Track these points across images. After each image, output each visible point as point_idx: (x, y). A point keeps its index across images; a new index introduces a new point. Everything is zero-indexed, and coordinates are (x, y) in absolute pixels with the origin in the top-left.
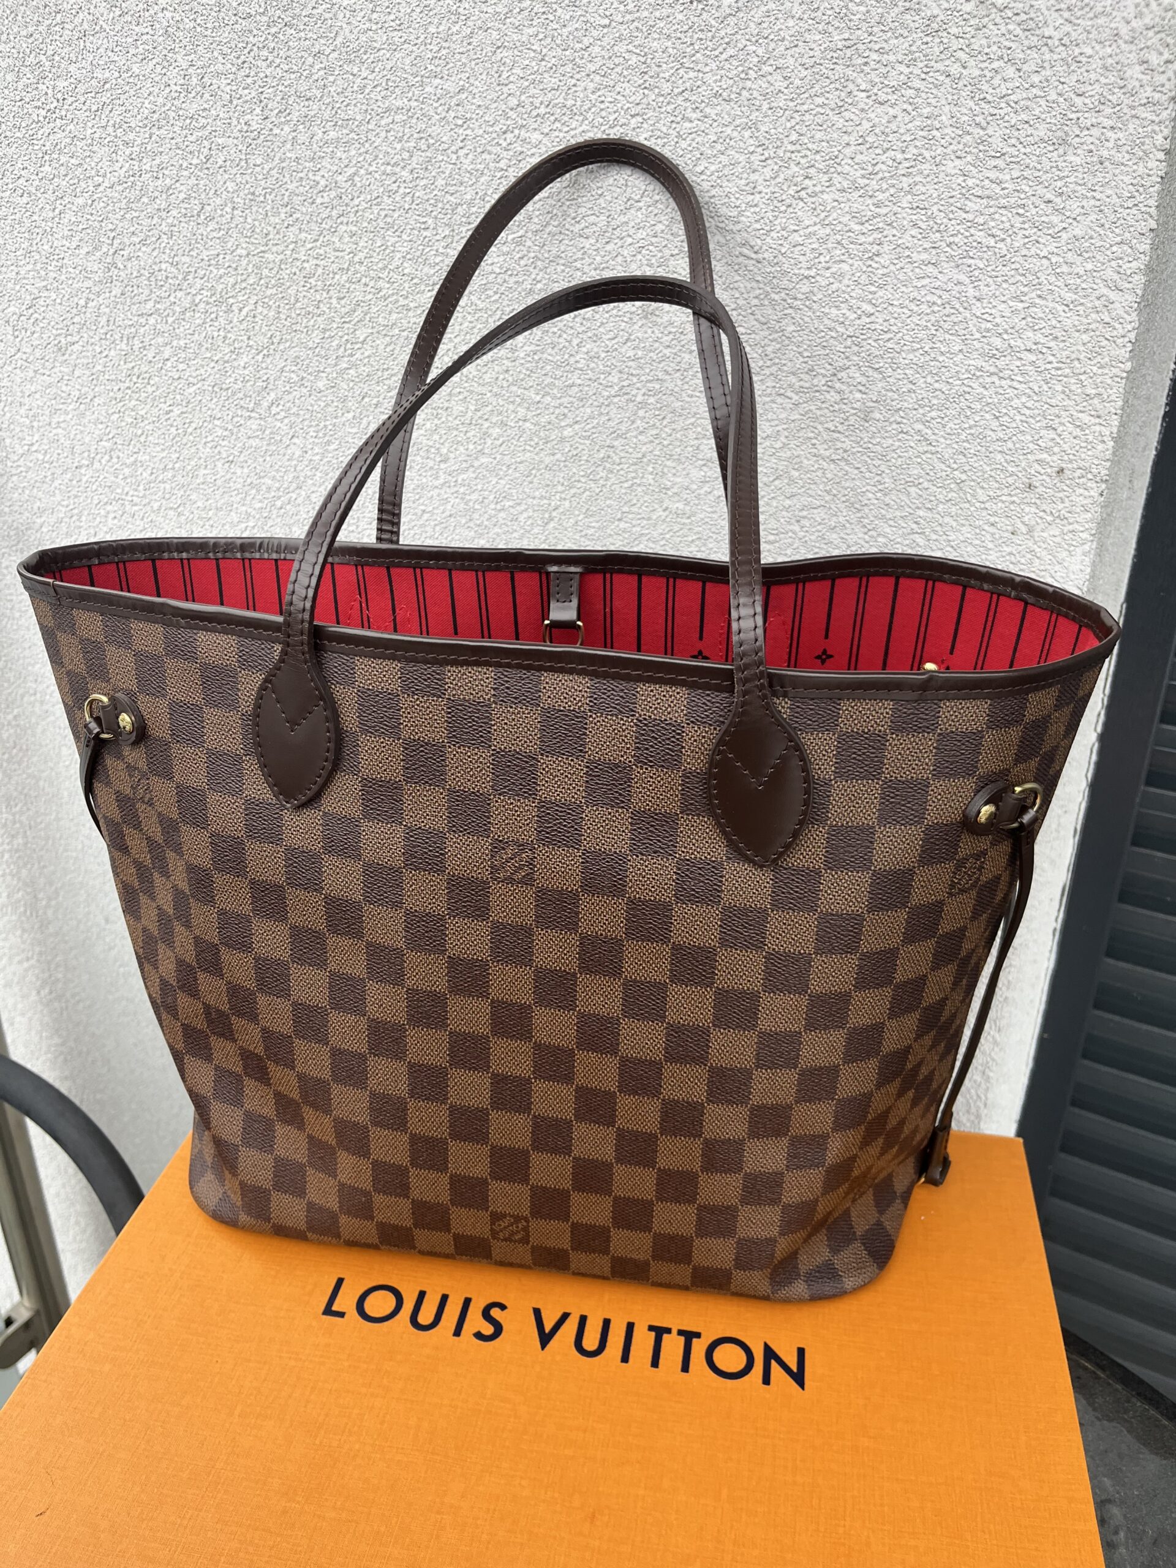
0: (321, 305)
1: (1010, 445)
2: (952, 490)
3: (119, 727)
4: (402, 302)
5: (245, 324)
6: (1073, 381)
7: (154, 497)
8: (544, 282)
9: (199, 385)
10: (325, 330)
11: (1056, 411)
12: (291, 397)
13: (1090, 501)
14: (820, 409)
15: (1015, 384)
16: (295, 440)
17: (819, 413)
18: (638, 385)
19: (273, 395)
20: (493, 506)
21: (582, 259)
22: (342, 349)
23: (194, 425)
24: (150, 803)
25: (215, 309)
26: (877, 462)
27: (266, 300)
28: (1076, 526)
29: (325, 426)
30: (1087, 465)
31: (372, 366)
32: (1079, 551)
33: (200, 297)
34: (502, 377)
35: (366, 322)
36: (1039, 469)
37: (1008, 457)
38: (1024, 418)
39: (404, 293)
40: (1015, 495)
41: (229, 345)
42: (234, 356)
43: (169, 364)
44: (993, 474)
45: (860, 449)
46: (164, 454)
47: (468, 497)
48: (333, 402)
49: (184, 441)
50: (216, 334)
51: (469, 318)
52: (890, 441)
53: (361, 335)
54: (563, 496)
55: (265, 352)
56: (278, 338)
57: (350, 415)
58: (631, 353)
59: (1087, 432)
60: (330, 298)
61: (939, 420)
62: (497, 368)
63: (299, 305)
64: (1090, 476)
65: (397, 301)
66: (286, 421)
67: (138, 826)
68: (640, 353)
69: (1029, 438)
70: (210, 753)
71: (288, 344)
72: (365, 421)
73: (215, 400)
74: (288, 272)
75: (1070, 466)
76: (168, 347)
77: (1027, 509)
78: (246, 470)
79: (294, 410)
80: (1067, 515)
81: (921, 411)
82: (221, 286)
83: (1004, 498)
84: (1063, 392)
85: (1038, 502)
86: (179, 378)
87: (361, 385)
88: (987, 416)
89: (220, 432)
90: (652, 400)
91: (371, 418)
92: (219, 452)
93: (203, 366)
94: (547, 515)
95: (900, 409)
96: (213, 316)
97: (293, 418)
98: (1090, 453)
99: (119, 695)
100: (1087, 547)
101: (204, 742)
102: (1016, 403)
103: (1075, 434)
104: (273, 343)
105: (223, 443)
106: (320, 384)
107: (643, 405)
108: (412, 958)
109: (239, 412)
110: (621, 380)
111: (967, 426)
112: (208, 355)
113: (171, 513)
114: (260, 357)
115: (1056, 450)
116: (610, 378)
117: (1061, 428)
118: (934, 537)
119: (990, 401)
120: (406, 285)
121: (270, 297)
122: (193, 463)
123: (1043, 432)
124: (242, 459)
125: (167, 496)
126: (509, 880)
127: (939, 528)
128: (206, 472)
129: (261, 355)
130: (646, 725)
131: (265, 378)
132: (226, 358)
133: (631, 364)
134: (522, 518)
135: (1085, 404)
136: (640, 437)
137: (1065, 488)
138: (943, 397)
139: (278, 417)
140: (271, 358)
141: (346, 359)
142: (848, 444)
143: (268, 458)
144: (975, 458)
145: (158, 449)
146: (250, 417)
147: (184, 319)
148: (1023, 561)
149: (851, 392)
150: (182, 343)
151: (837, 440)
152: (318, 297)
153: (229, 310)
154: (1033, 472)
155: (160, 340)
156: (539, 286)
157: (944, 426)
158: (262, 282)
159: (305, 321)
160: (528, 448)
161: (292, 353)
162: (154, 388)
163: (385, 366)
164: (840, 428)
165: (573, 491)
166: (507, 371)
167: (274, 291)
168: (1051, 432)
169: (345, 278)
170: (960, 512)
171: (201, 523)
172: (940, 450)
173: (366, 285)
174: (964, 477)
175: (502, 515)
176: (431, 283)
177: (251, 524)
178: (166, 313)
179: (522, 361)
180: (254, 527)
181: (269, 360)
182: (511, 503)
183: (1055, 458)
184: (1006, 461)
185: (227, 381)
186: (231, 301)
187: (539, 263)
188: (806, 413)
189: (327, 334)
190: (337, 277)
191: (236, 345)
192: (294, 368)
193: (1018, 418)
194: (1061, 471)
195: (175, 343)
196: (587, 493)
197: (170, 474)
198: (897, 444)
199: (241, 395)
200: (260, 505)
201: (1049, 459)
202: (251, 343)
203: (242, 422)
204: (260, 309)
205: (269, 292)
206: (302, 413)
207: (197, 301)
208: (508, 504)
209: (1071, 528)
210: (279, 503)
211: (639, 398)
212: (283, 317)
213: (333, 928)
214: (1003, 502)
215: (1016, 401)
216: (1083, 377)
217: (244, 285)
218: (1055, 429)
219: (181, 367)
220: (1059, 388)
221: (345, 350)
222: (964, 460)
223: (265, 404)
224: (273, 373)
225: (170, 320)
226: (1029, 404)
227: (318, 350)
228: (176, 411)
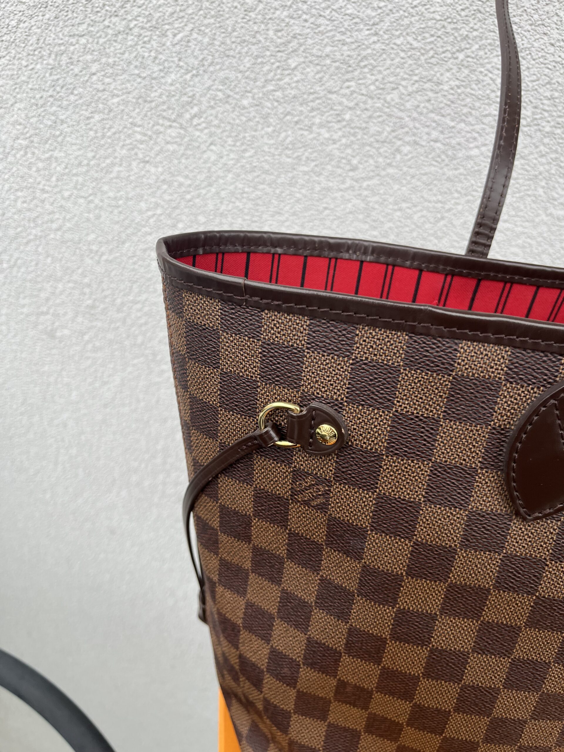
0: (258, 36)
4: (339, 37)
5: (178, 47)
7: (65, 187)
8: (481, 30)
10: (257, 57)
12: (213, 112)
16: (213, 147)
18: (549, 119)
19: (196, 109)
22: (272, 74)
23: (113, 130)
25: (149, 33)
27: (203, 28)
29: (244, 137)
31: (299, 90)
33: (136, 22)
34: (423, 105)
35: (300, 52)
39: (343, 29)
41: (159, 64)
42: (162, 74)
43: (95, 78)
46: (80, 153)
48: (255, 117)
49: (102, 143)
50: (146, 54)
51: (402, 54)
54: (458, 201)
55: (194, 72)
56: (209, 61)
57: (270, 130)
58: (548, 94)
60: (268, 30)
62: (419, 98)
63: (235, 34)
65: (334, 36)
66: (206, 131)
68: (556, 94)
70: (436, 466)
71: (218, 67)
72: (283, 135)
73: (137, 110)
74: (229, 5)
76: (96, 64)
78: (160, 169)
79: (216, 122)
82: (159, 15)
86: (104, 90)
87: (285, 105)
89: (139, 137)
91: (290, 133)
92: (136, 154)
93: (128, 81)
96: (146, 39)
97: (213, 129)
101: (432, 455)
104: (203, 65)
105: (141, 146)
106: (245, 102)
107: (550, 135)
109: (161, 121)
110: (534, 113)
112: (136, 72)
113: (82, 201)
114: (188, 77)
120: (346, 24)
121: (207, 26)
122: (108, 161)
124: (158, 159)
128: (121, 169)
129: (190, 75)
131: (191, 94)
132: (154, 75)
133: (546, 102)
134: (416, 217)
136: (540, 159)
139: (199, 127)
140: (199, 78)
141: (274, 82)
143: (183, 161)
145: (74, 147)
146: (170, 126)
147: (115, 41)
150: (111, 60)
152: (256, 28)
153: (163, 35)
155: (89, 57)
156: (475, 33)
158: (201, 12)
159: (239, 48)
160: (434, 163)
161: (222, 74)
162: (77, 97)
163: (312, 91)
166: (429, 101)
167: (212, 21)
169: (285, 13)
171: (110, 209)
173: (306, 21)
175: (398, 213)
176: (371, 23)
178: (98, 35)
179: (446, 93)
181: (196, 80)
182: (408, 205)
185: (152, 95)
186: (167, 27)
189: (260, 60)
190: (278, 12)
191: (166, 64)
192: (221, 87)
195: (104, 60)
197: (84, 169)
199: (165, 107)
200: (170, 197)
202: (181, 64)
203: (162, 129)
204: (195, 35)
205: (206, 22)
206: (222, 125)
207: (132, 25)
210: (188, 197)
211: (548, 129)
212: (217, 43)
217: (182, 14)
219: (107, 80)
221: (275, 75)
223: (187, 116)
224: (199, 90)
225: (101, 41)
227: (248, 73)
228: (97, 117)
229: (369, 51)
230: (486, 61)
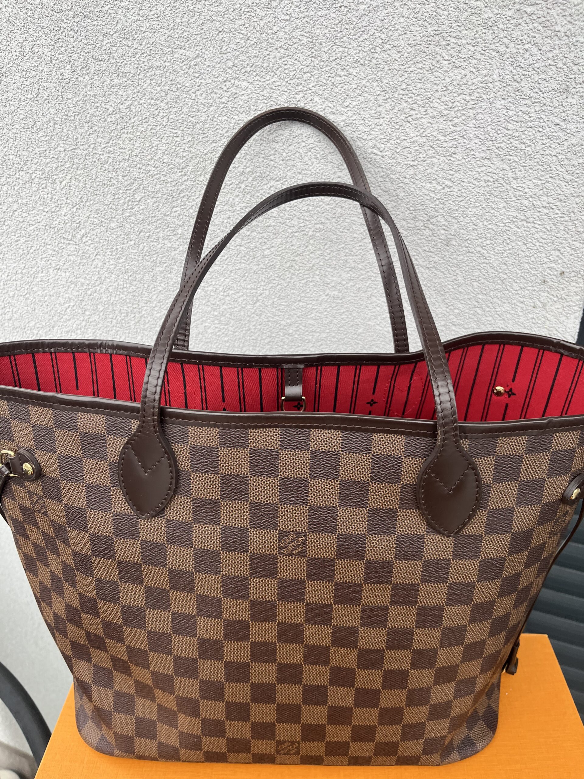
0: (112, 180)
1: (533, 259)
2: (498, 284)
4: (163, 178)
5: (64, 191)
6: (570, 224)
7: (10, 289)
8: (251, 167)
9: (36, 226)
10: (115, 194)
11: (560, 240)
12: (94, 232)
13: (579, 289)
14: (420, 239)
15: (536, 226)
16: (98, 257)
17: (419, 241)
18: (310, 226)
19: (83, 231)
20: (222, 294)
21: (275, 154)
22: (126, 205)
23: (34, 248)
24: (45, 513)
25: (45, 182)
26: (453, 269)
27: (77, 177)
28: (571, 303)
29: (117, 249)
30: (578, 270)
31: (145, 215)
32: (572, 316)
33: (35, 175)
34: (226, 221)
35: (141, 189)
36: (550, 272)
37: (531, 266)
38: (541, 244)
39: (164, 173)
40: (536, 286)
41: (55, 202)
42: (58, 209)
43: (16, 213)
44: (523, 275)
45: (444, 262)
46: (15, 265)
47: (206, 289)
48: (121, 235)
49: (28, 257)
50: (46, 196)
52: (462, 257)
53: (138, 197)
54: (265, 288)
55: (78, 206)
56: (86, 199)
57: (132, 243)
58: (305, 208)
59: (578, 252)
60: (118, 176)
61: (491, 245)
62: (222, 216)
63: (98, 179)
64: (579, 276)
65: (160, 178)
66: (92, 246)
68: (311, 208)
69: (544, 255)
70: (88, 486)
71: (92, 202)
72: (141, 246)
73: (47, 234)
74: (90, 160)
75: (568, 270)
76: (15, 204)
77: (542, 294)
78: (68, 274)
79: (97, 240)
80: (566, 297)
81: (480, 240)
82: (48, 169)
83: (529, 288)
84: (564, 230)
85: (549, 290)
86: (24, 221)
87: (139, 226)
88: (520, 243)
89: (50, 252)
90: (318, 234)
91: (145, 244)
92: (51, 264)
93: (38, 215)
94: (255, 299)
95: (468, 239)
96: (44, 186)
97: (96, 245)
98: (579, 263)
99: (21, 451)
100: (577, 314)
101: (84, 479)
102: (536, 236)
103: (571, 253)
104: (82, 202)
105: (53, 259)
106: (113, 225)
107: (313, 237)
108: (226, 603)
109: (62, 241)
111: (507, 248)
112: (42, 208)
113: (22, 298)
114: (74, 209)
115: (560, 261)
116: (293, 222)
117: (563, 250)
118: (488, 309)
119: (521, 235)
120: (165, 169)
121: (80, 175)
122: (34, 270)
123: (552, 252)
124: (65, 267)
125: (18, 289)
126: (291, 554)
127: (490, 305)
128: (42, 275)
129: (75, 208)
130: (378, 458)
131: (78, 222)
132: (53, 210)
133: (305, 214)
134: (240, 300)
135: (577, 236)
136: (311, 255)
137: (565, 282)
138: (493, 232)
139: (87, 244)
140: (81, 210)
141: (128, 211)
142: (436, 259)
143: (81, 267)
144: (512, 266)
145: (11, 262)
146: (69, 244)
147: (25, 188)
148: (540, 322)
149: (438, 230)
150: (24, 201)
151: (430, 256)
152: (110, 175)
153: (54, 182)
154: (546, 274)
156: (248, 170)
157: (494, 249)
158: (74, 166)
159: (102, 189)
160: (243, 261)
161: (95, 207)
162: (7, 227)
163: (153, 215)
164: (432, 250)
165: (271, 285)
166: (229, 218)
167: (82, 172)
168: (558, 253)
169: (126, 164)
170: (503, 295)
171: (41, 304)
172: (491, 262)
173: (140, 168)
174: (505, 276)
175: (228, 298)
176: (181, 167)
177: (72, 304)
178: (14, 184)
179: (239, 212)
180: (74, 306)
181: (80, 211)
182: (233, 292)
183: (559, 266)
184: (530, 268)
185: (54, 223)
186: (55, 177)
187: (248, 157)
188: (412, 241)
189: (117, 196)
190: (122, 164)
191: (59, 203)
192: (96, 216)
193: (538, 244)
194: (563, 273)
195: (20, 201)
196: (280, 286)
197: (20, 276)
198: (466, 258)
199: (63, 231)
200: (77, 293)
201: (555, 267)
202: (68, 201)
203: (64, 246)
204: (73, 182)
205: (79, 172)
206: (102, 241)
207: (33, 177)
208: (231, 292)
209: (568, 304)
210: (89, 292)
211: (311, 233)
212: (88, 186)
213: (174, 587)
214: (528, 290)
215: (537, 235)
216: (576, 222)
217: (63, 168)
218: (559, 250)
219: (24, 215)
220: (562, 228)
221: (128, 206)
222: (506, 267)
223: (79, 236)
224: (83, 218)
225: (16, 188)
226: (544, 237)
227: (111, 205)
228: (22, 240)
229: (184, 186)
230: (259, 188)
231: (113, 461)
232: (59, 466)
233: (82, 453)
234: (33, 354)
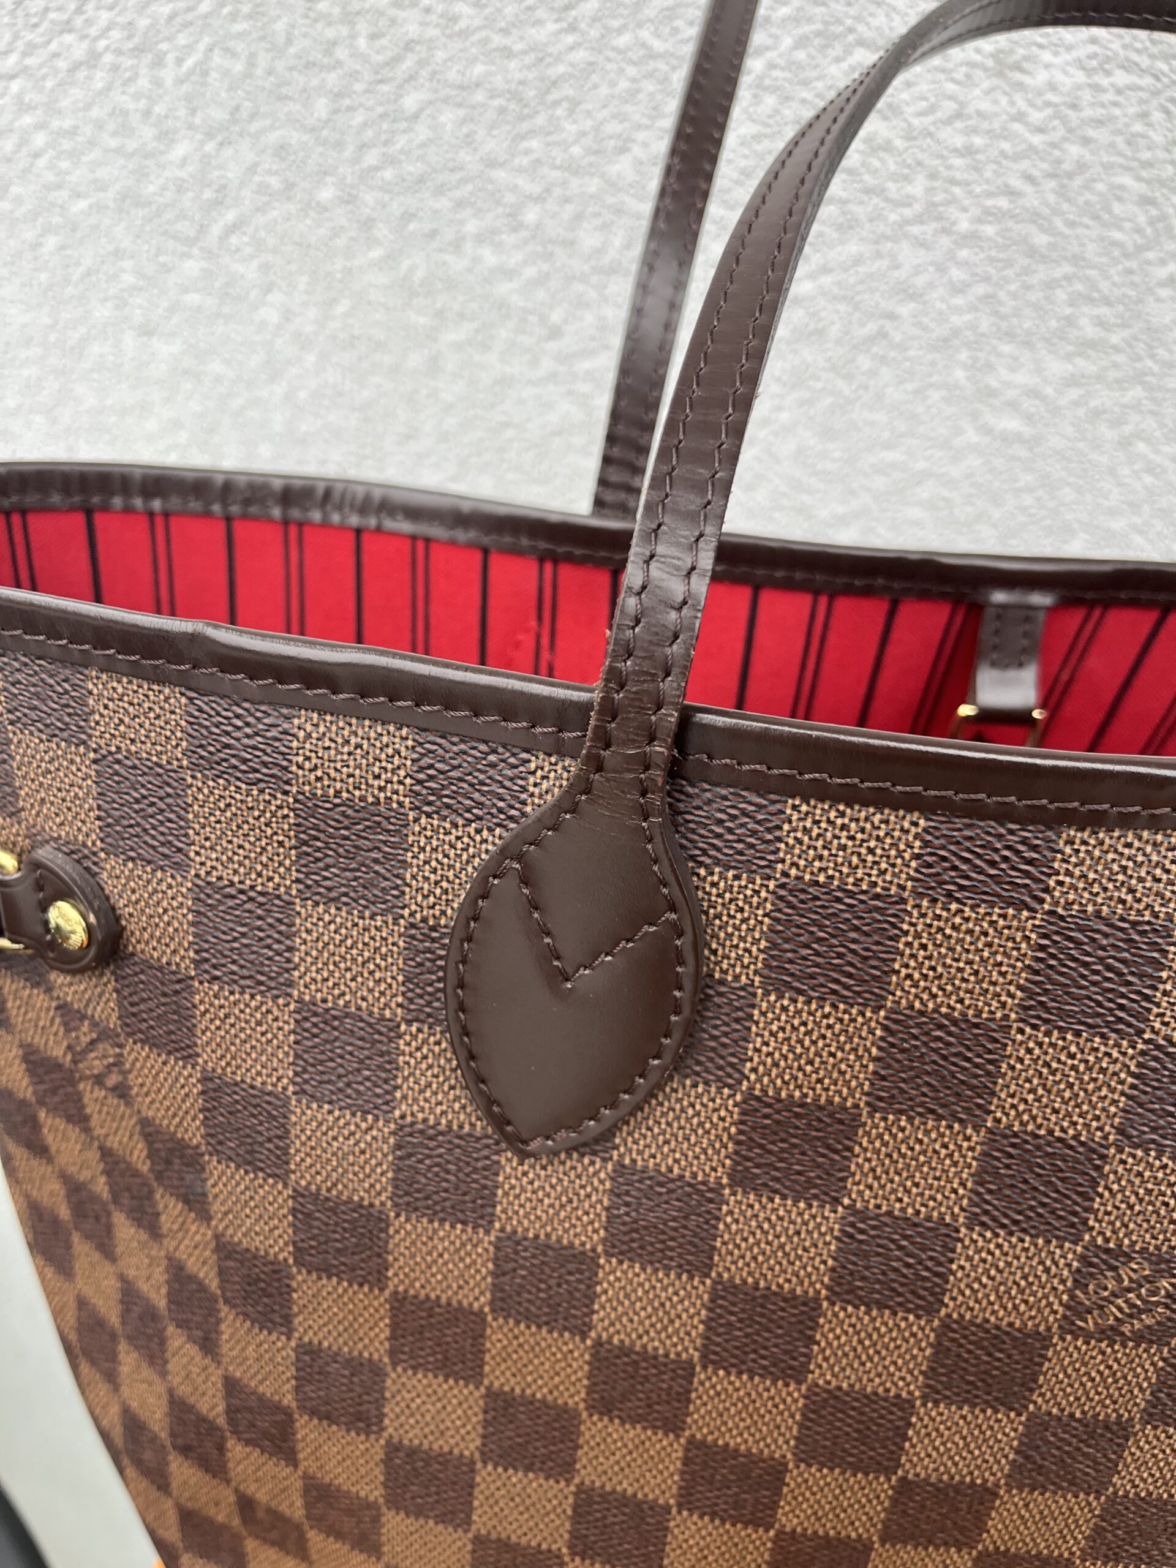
3: (48, 931)
4: (498, 40)
5: (188, 88)
10: (339, 95)
18: (967, 203)
22: (371, 132)
24: (122, 1092)
25: (132, 63)
27: (231, 44)
31: (428, 163)
35: (422, 80)
51: (632, 71)
53: (411, 102)
58: (959, 141)
65: (488, 40)
67: (79, 1118)
68: (978, 142)
70: (306, 1011)
90: (989, 230)
99: (44, 854)
101: (291, 984)
107: (972, 238)
108: (806, 1479)
110: (930, 190)
116: (909, 189)
126: (1111, 1334)
133: (954, 161)
136: (951, 300)
141: (375, 150)
161: (273, 137)
189: (344, 103)
192: (275, 167)
211: (964, 226)
213: (604, 1405)
221: (378, 133)
224: (233, 173)
227: (325, 133)
229: (561, 69)
230: (814, 74)
231: (424, 920)
232: (193, 924)
233: (298, 881)
234: (89, 512)
